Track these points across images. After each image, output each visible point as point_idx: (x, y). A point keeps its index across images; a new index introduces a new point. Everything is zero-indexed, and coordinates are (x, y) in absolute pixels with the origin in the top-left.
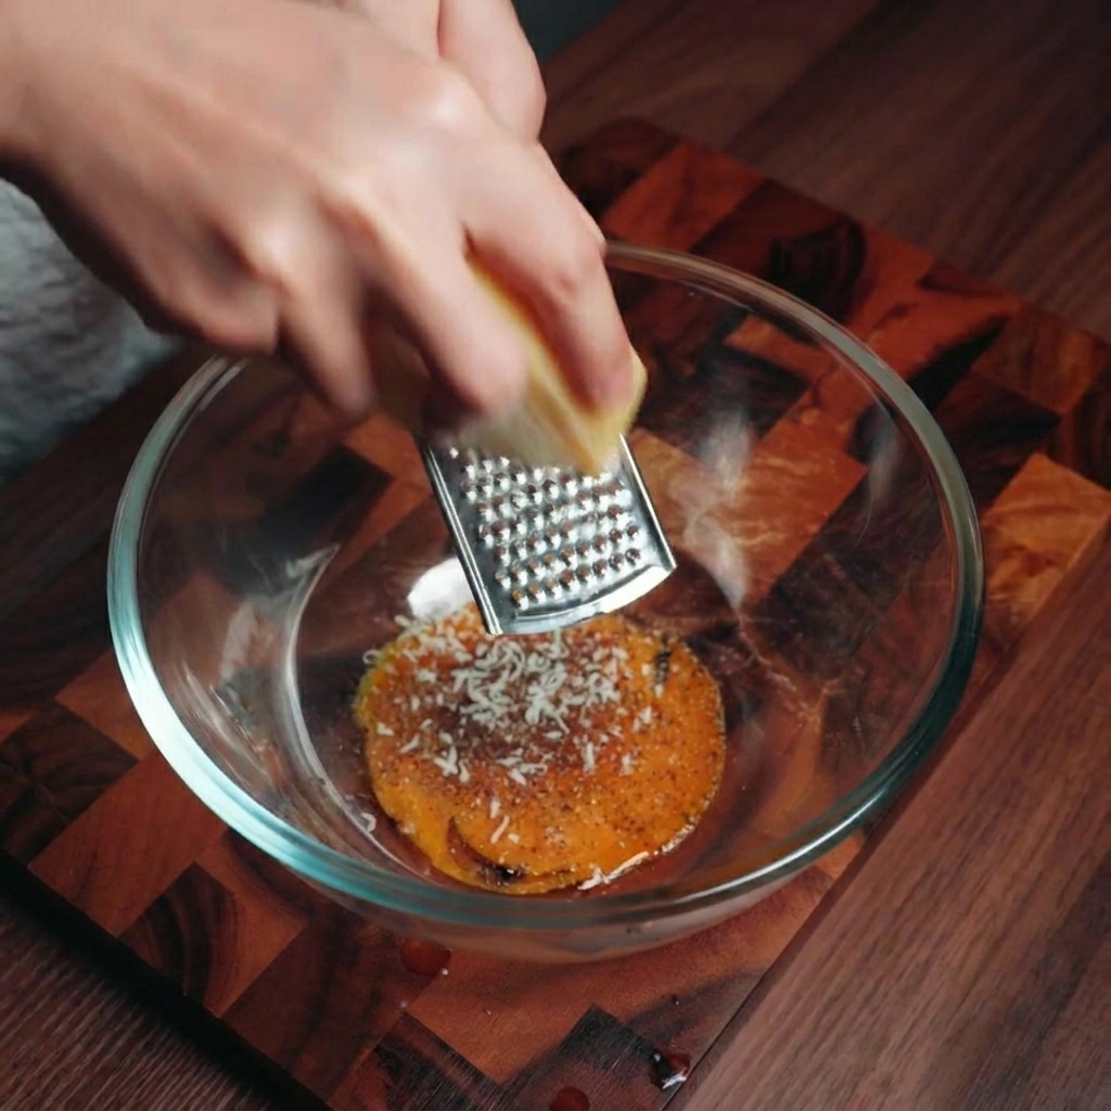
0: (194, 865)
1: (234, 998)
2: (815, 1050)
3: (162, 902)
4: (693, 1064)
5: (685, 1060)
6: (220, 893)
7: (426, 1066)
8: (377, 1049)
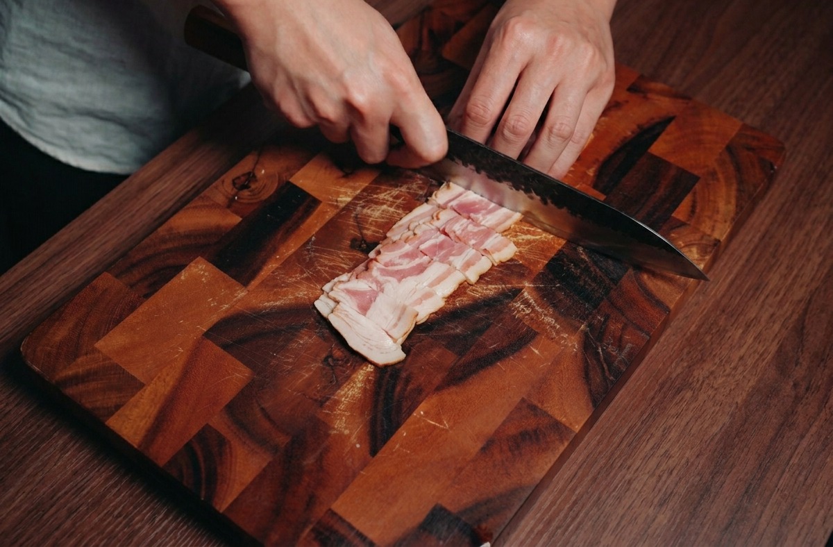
0: (207, 424)
1: (230, 500)
2: (566, 530)
3: (188, 446)
4: (495, 536)
5: (491, 535)
6: (222, 442)
7: (342, 539)
8: (313, 530)
